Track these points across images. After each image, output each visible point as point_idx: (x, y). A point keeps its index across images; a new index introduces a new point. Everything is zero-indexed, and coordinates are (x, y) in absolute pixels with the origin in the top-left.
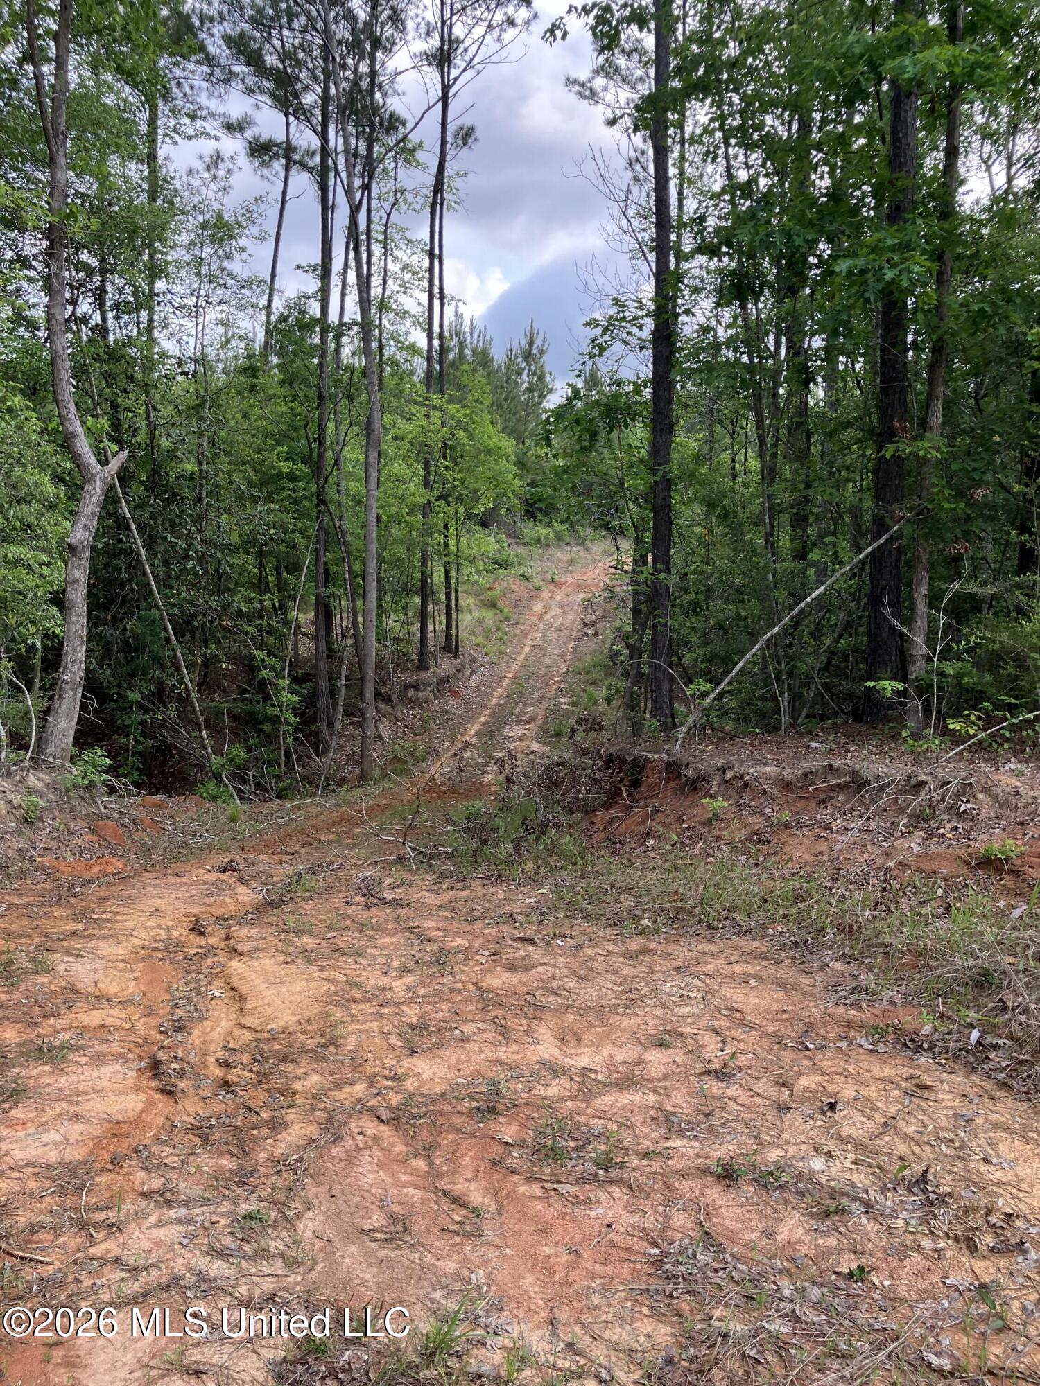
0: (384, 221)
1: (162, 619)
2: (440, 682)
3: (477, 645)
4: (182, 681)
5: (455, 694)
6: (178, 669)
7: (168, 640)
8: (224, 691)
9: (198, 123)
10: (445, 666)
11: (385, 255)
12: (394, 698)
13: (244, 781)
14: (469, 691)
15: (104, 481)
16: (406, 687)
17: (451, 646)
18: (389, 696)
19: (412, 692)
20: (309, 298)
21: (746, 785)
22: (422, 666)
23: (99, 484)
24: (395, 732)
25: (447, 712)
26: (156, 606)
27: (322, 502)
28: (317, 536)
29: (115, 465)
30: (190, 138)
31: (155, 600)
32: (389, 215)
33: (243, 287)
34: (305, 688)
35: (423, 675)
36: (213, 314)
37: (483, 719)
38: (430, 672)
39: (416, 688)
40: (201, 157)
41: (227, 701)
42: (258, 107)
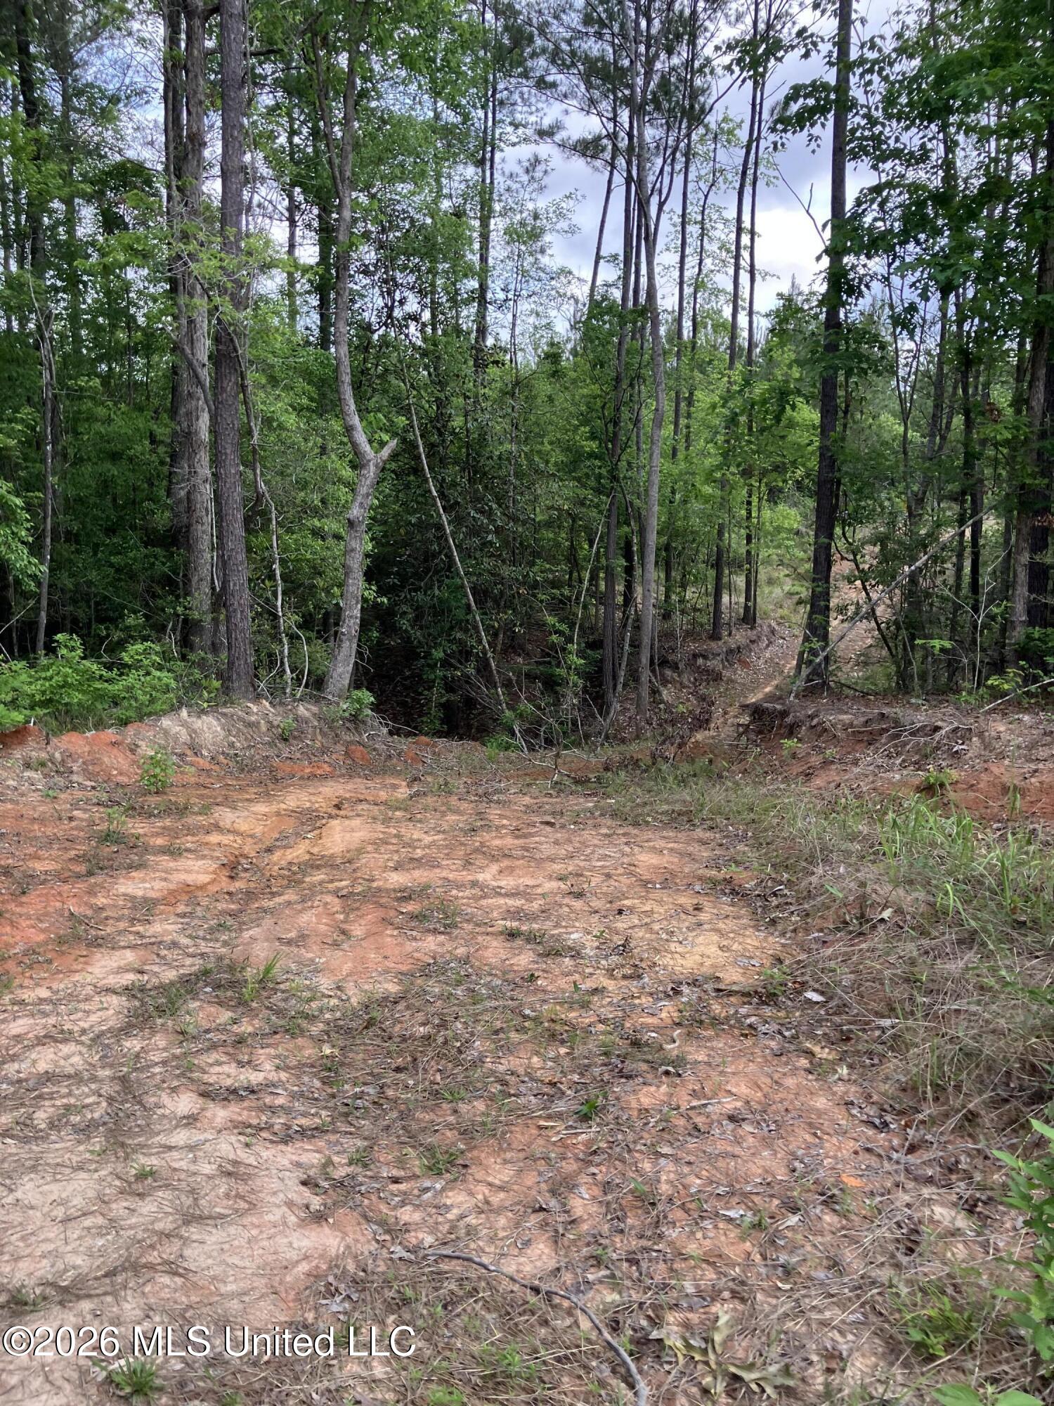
0: (701, 203)
1: (462, 586)
2: (730, 652)
3: (782, 618)
4: (480, 641)
5: (745, 664)
6: (478, 632)
7: (468, 606)
8: (528, 654)
9: (521, 130)
10: (740, 636)
11: (702, 235)
12: (681, 666)
13: (537, 736)
14: (761, 661)
15: (376, 466)
16: (695, 656)
17: (749, 617)
18: (676, 664)
19: (700, 661)
20: (610, 286)
21: (825, 730)
22: (715, 636)
23: (372, 468)
24: (679, 698)
25: (732, 681)
26: (458, 574)
27: (614, 478)
28: (609, 510)
29: (386, 452)
30: (514, 145)
31: (457, 569)
32: (706, 197)
33: (552, 278)
34: (596, 655)
35: (713, 645)
36: (524, 306)
37: (768, 690)
38: (720, 643)
39: (705, 657)
40: (520, 162)
41: (529, 664)
42: (567, 112)
